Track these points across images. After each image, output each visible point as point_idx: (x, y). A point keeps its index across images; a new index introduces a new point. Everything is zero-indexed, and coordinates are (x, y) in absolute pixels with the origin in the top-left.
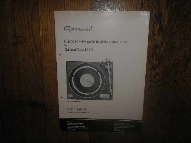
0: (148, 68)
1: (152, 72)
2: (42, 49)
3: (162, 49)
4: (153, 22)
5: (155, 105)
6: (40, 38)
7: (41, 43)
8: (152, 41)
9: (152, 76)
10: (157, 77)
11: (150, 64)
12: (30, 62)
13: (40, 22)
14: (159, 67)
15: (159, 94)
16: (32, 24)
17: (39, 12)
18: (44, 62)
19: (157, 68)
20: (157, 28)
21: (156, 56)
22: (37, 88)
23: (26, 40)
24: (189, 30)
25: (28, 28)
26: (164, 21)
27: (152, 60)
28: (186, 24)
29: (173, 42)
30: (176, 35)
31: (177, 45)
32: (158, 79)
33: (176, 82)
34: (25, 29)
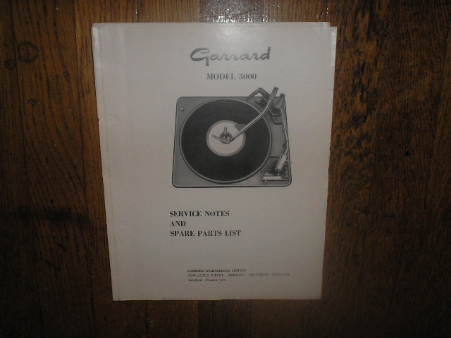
1: (351, 132)
2: (79, 75)
3: (376, 75)
4: (354, 8)
5: (358, 212)
6: (76, 48)
7: (79, 60)
8: (351, 56)
9: (352, 141)
10: (362, 144)
12: (50, 108)
13: (76, 8)
14: (368, 118)
15: (368, 185)
16: (55, 10)
18: (85, 110)
19: (364, 121)
20: (365, 21)
21: (362, 92)
22: (69, 174)
23: (40, 53)
25: (46, 22)
26: (380, 5)
27: (352, 102)
28: (432, 13)
29: (402, 58)
30: (409, 39)
31: (412, 63)
32: (366, 149)
33: (409, 155)
34: (38, 24)
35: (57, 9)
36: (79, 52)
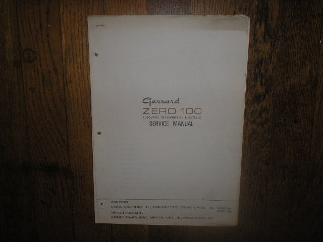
0: (248, 100)
1: (254, 107)
2: (64, 70)
3: (271, 67)
4: (254, 20)
5: (262, 164)
6: (62, 52)
7: (64, 60)
8: (253, 53)
9: (255, 113)
10: (263, 115)
11: (252, 93)
12: (44, 93)
13: (62, 25)
14: (267, 97)
15: (268, 144)
16: (48, 26)
17: (59, 7)
18: (68, 94)
19: (264, 99)
20: (261, 29)
21: (261, 79)
22: (57, 139)
23: (38, 56)
24: (314, 32)
25: (42, 35)
26: (272, 18)
27: (255, 86)
28: (309, 22)
29: (289, 54)
30: (294, 40)
31: (296, 58)
32: (266, 119)
33: (297, 122)
34: (36, 36)
35: (49, 26)
36: (64, 54)
